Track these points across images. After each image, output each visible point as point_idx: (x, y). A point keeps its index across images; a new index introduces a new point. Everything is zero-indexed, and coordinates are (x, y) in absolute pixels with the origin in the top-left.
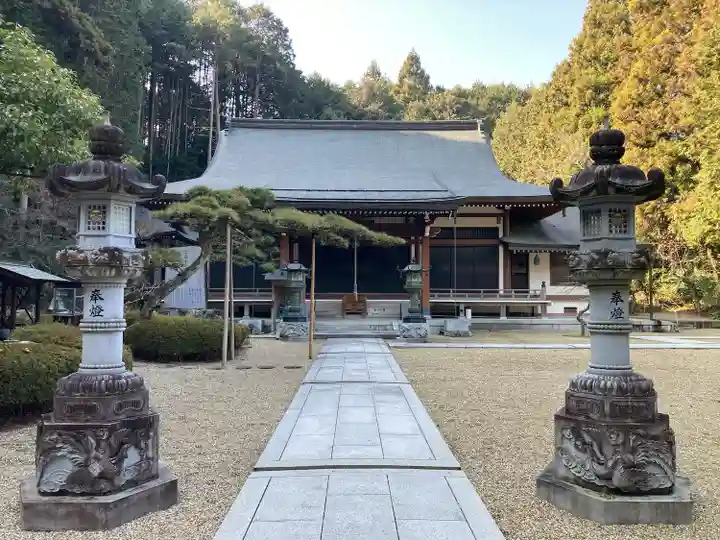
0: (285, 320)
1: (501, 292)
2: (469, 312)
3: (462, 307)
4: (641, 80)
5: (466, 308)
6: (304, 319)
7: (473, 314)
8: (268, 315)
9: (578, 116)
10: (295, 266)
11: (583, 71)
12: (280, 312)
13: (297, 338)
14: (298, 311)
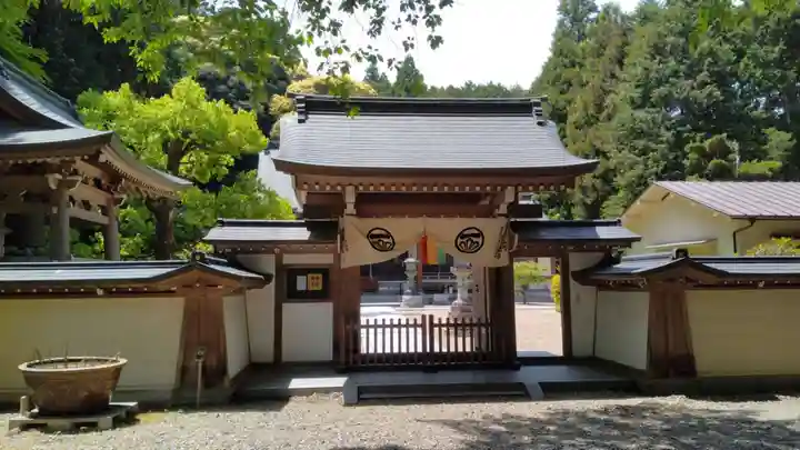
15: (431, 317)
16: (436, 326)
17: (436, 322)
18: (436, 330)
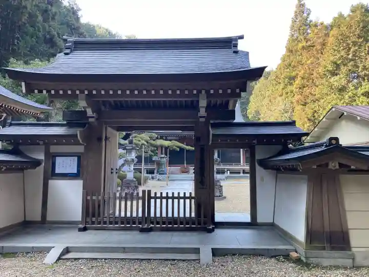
0: (160, 174)
1: (242, 164)
2: (229, 172)
3: (226, 170)
4: (303, 78)
5: (227, 170)
6: (166, 174)
7: (230, 173)
8: (153, 173)
9: (283, 89)
10: (163, 156)
11: (286, 70)
12: (158, 172)
13: (164, 180)
14: (163, 171)
15: (149, 192)
16: (153, 198)
17: (153, 195)
18: (152, 201)
